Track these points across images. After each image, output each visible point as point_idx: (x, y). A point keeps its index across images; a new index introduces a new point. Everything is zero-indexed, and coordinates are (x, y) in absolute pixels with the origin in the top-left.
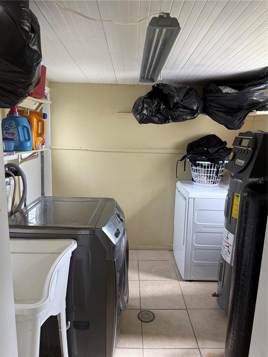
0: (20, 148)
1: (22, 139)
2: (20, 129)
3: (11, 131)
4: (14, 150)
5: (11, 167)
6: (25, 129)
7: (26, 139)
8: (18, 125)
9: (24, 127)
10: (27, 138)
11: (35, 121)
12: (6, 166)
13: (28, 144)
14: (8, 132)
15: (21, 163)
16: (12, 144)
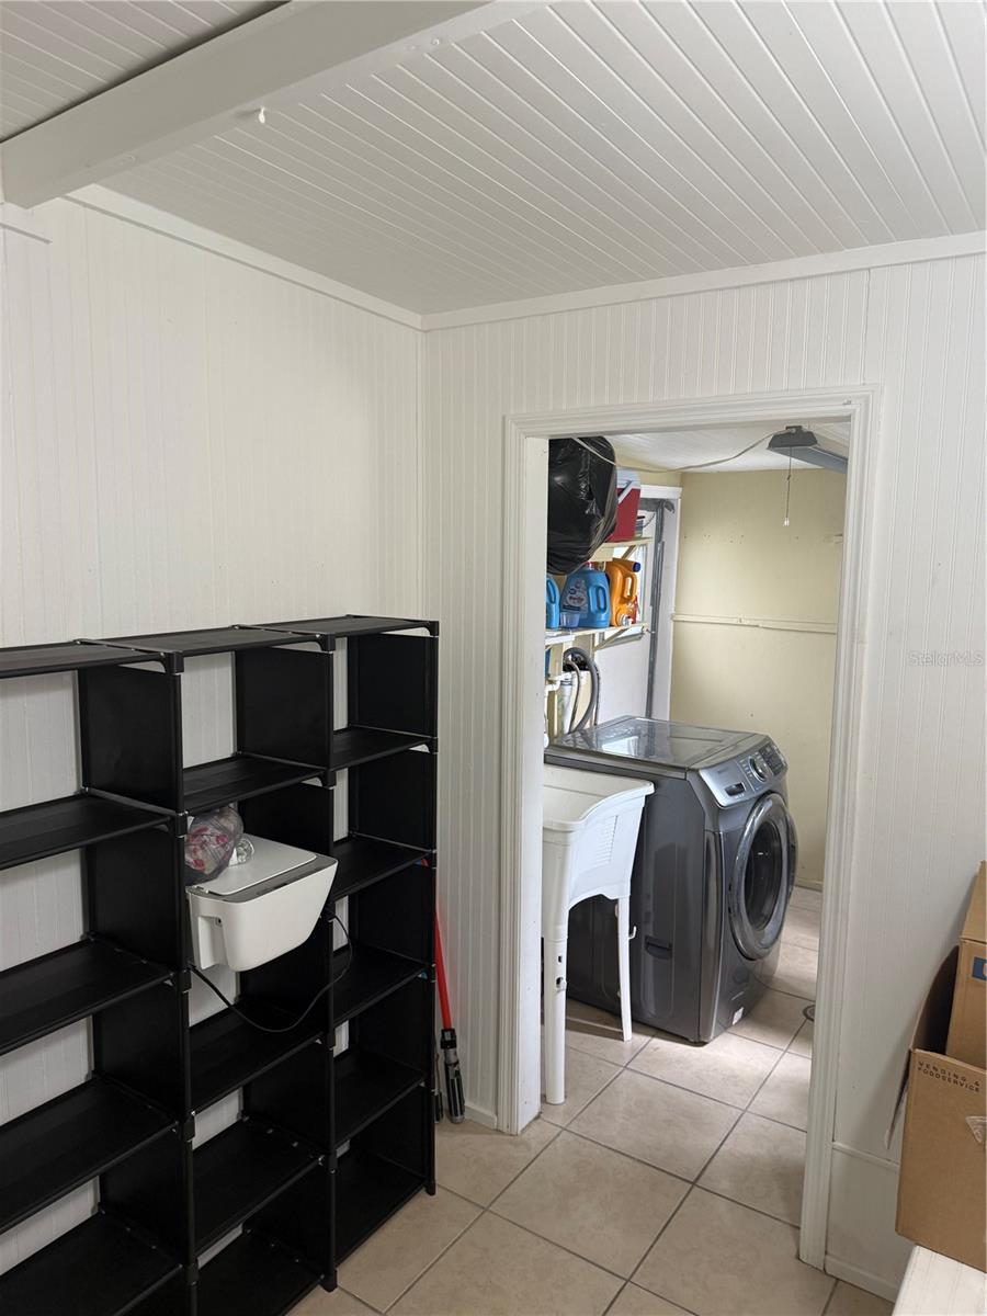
0: (588, 622)
1: (593, 608)
2: (592, 592)
3: (578, 594)
4: (579, 626)
5: (577, 655)
6: (600, 591)
7: (599, 608)
8: (588, 585)
9: (599, 588)
10: (602, 606)
11: (619, 576)
12: (567, 653)
13: (603, 616)
14: (574, 596)
15: (599, 647)
16: (577, 617)
